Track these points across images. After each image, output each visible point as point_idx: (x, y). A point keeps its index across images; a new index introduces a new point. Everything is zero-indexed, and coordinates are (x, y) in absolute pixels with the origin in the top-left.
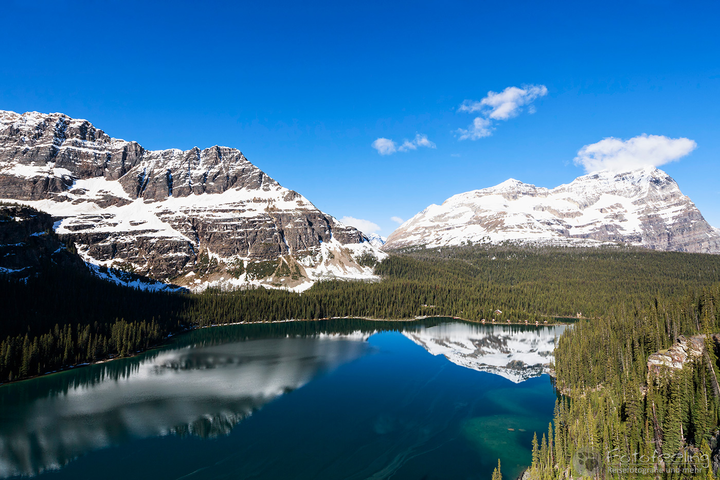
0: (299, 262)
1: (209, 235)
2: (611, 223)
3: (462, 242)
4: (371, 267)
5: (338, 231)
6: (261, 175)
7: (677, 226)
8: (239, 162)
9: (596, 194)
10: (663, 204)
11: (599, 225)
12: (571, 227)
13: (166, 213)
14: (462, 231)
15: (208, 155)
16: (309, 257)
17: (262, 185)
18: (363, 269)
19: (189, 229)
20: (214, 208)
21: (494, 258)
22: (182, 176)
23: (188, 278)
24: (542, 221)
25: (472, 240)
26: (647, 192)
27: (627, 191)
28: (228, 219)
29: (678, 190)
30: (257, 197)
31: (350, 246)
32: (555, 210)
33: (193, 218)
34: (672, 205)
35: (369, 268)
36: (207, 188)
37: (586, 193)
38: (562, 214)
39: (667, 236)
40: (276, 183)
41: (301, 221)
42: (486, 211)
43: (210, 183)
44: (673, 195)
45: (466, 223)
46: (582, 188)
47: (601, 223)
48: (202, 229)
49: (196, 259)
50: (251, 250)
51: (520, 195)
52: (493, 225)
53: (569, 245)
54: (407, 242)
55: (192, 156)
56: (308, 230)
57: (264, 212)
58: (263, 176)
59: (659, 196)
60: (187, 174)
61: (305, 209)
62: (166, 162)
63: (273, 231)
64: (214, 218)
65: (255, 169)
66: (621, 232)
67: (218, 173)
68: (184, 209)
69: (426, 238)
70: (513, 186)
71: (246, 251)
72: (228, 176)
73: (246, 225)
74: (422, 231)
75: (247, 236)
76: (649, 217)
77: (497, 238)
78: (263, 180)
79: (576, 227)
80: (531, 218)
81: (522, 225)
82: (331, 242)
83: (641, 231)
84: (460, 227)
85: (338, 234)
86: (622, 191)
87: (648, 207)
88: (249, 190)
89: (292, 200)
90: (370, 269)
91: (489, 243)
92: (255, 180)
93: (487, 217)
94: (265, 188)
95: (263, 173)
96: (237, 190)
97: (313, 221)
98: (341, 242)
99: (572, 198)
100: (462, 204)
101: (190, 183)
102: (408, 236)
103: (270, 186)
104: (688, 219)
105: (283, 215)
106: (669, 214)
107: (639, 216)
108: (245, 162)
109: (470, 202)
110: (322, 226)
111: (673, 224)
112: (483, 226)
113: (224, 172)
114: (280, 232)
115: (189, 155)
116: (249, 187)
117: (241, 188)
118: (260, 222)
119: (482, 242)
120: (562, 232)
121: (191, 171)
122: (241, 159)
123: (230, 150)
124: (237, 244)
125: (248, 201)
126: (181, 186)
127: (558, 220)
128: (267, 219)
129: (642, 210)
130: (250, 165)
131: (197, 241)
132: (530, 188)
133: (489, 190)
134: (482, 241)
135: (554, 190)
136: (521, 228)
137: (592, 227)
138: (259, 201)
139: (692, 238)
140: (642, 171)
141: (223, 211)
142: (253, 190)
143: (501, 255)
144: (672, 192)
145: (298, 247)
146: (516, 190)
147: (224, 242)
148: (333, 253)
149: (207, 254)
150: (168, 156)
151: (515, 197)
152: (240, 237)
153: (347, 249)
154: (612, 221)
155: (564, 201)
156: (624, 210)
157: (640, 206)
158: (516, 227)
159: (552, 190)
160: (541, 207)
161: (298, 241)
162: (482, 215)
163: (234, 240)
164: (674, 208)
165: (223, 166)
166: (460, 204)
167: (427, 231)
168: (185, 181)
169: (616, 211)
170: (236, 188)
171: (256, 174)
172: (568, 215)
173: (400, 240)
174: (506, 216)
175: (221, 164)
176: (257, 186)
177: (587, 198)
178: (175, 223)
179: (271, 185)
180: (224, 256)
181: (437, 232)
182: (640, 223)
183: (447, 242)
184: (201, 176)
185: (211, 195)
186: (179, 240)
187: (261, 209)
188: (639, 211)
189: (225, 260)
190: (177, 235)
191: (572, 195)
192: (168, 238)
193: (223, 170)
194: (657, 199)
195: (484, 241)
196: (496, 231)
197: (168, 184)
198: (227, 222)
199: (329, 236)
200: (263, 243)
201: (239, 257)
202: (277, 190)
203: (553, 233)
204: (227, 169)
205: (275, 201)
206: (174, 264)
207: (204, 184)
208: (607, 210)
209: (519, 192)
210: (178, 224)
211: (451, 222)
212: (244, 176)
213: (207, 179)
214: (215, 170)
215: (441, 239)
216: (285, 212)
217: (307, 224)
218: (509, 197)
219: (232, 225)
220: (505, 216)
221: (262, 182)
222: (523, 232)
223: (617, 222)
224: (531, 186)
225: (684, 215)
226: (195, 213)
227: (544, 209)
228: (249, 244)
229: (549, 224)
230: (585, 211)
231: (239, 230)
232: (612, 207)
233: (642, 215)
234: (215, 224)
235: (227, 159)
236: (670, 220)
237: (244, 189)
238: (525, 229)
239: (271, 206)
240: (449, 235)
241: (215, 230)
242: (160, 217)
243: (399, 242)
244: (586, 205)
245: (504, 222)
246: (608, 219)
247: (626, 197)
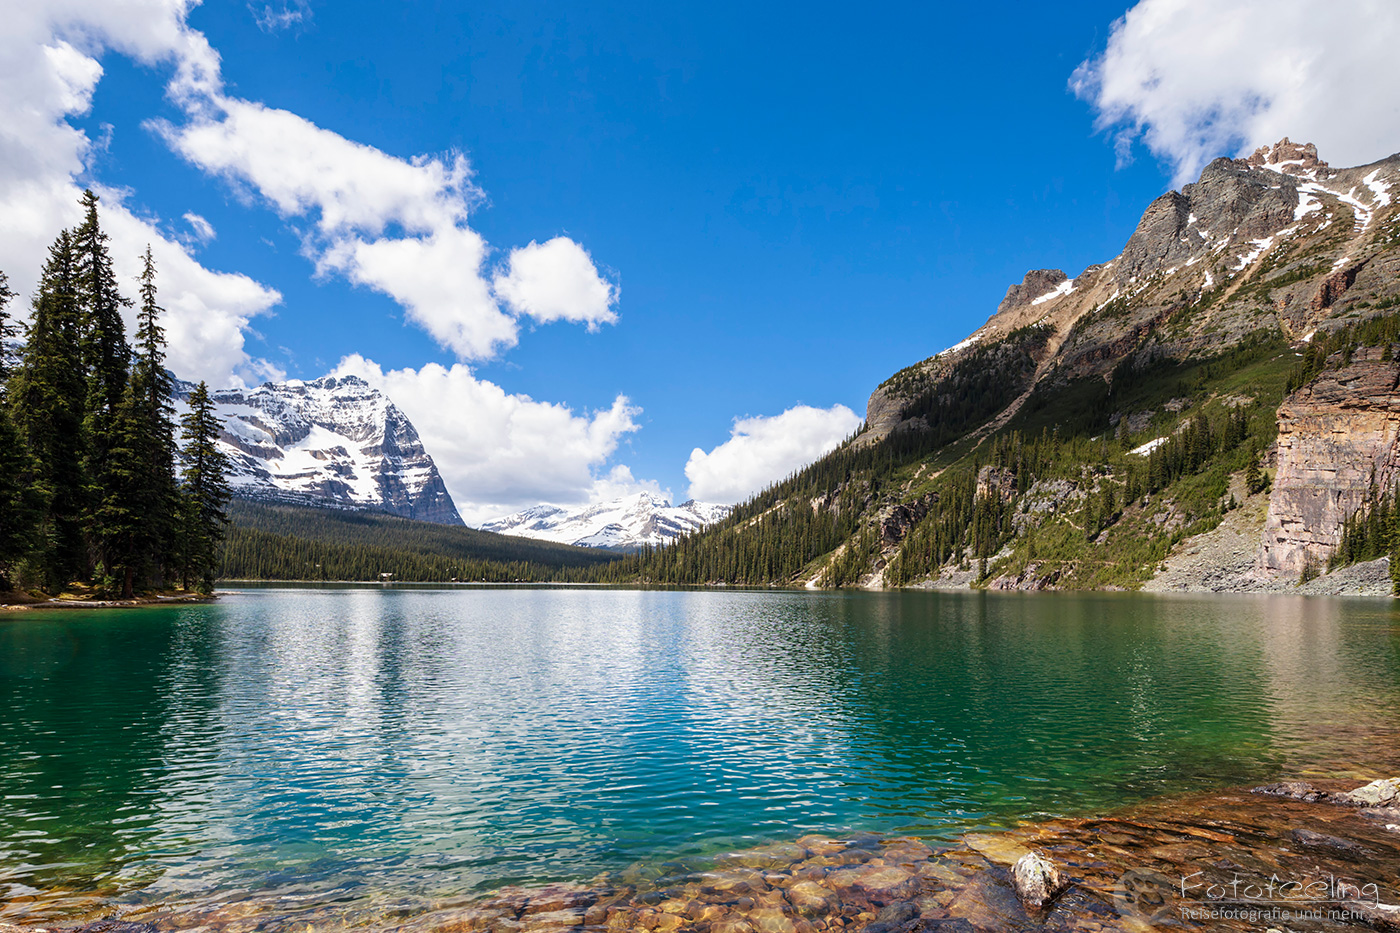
2: (337, 479)
7: (421, 497)
9: (303, 423)
10: (403, 461)
11: (318, 479)
12: (268, 475)
26: (383, 438)
27: (352, 430)
34: (416, 465)
38: (247, 446)
44: (416, 450)
46: (277, 405)
47: (321, 476)
59: (398, 447)
66: (353, 497)
76: (387, 477)
79: (280, 476)
83: (379, 499)
86: (344, 427)
87: (384, 461)
99: (259, 419)
104: (433, 490)
106: (411, 478)
107: (373, 474)
111: (417, 494)
127: (244, 457)
129: (376, 465)
137: (307, 481)
144: (414, 444)
154: (336, 475)
156: (350, 460)
157: (373, 458)
164: (416, 470)
169: (340, 459)
172: (259, 451)
177: (287, 425)
182: (376, 485)
188: (373, 465)
191: (259, 414)
194: (396, 451)
208: (327, 455)
225: (429, 482)
230: (289, 451)
232: (333, 451)
233: (377, 473)
236: (413, 486)
244: (287, 439)
246: (330, 471)
247: (350, 438)
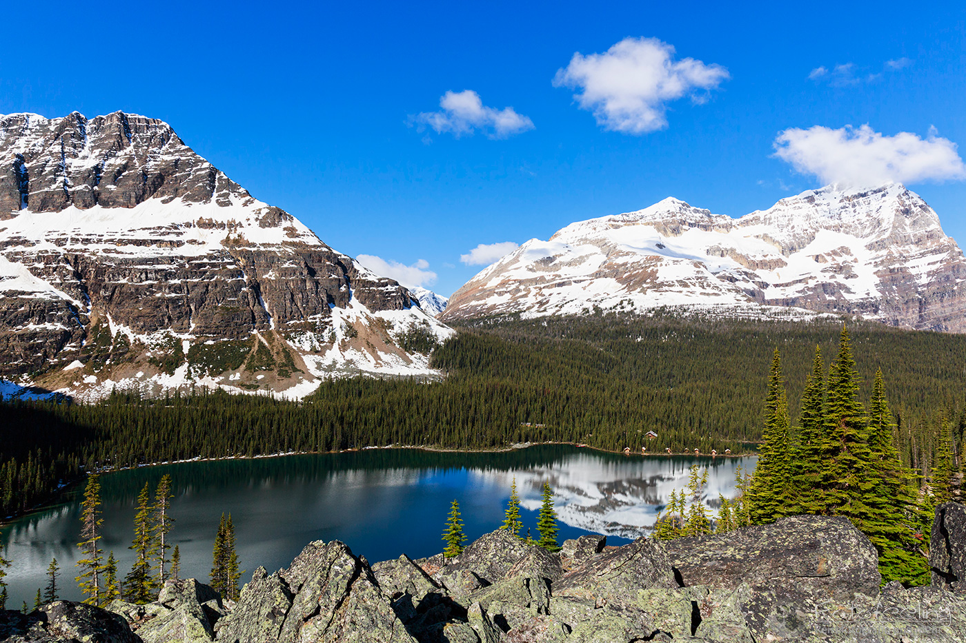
0: (290, 343)
1: (111, 289)
2: (832, 281)
3: (584, 309)
4: (425, 355)
5: (364, 286)
6: (212, 175)
7: (934, 288)
8: (167, 146)
9: (810, 230)
10: (914, 250)
11: (812, 284)
12: (767, 285)
13: (17, 244)
14: (584, 288)
15: (103, 130)
16: (309, 334)
17: (215, 194)
18: (412, 358)
19: (68, 277)
20: (118, 237)
21: (639, 340)
22: (47, 169)
23: (69, 372)
24: (721, 274)
25: (602, 306)
26: (890, 230)
27: (859, 227)
28: (150, 260)
29: (938, 227)
30: (206, 217)
31: (386, 315)
32: (742, 256)
33: (76, 256)
34: (928, 252)
35: (421, 355)
36: (103, 196)
37: (793, 227)
38: (754, 262)
39: (917, 304)
40: (242, 190)
41: (293, 266)
42: (627, 254)
43: (108, 186)
44: (930, 236)
45: (592, 275)
46: (787, 218)
47: (816, 280)
48: (96, 277)
49: (84, 336)
50: (196, 320)
51: (684, 227)
52: (637, 279)
53: (764, 318)
54: (486, 307)
55: (69, 131)
56: (308, 284)
57: (221, 247)
58: (217, 176)
59: (909, 236)
60: (59, 166)
61: (300, 242)
62: (12, 139)
63: (240, 285)
64: (120, 256)
65: (200, 161)
66: (847, 296)
67: (125, 167)
68: (55, 236)
69: (522, 300)
70: (674, 210)
71: (186, 321)
72: (145, 174)
73: (186, 272)
74: (513, 287)
75: (188, 293)
76: (892, 271)
77: (645, 302)
78: (217, 184)
79: (776, 286)
80: (702, 269)
81: (687, 281)
82: (351, 307)
83: (878, 295)
84: (581, 281)
85: (363, 292)
86: (851, 226)
87: (890, 254)
88: (190, 202)
89: (275, 225)
90: (423, 357)
91: (632, 312)
92: (201, 184)
93: (629, 265)
94: (222, 199)
95: (217, 171)
96: (164, 202)
97: (316, 266)
98: (369, 307)
99: (770, 235)
100: (585, 240)
101: (65, 184)
102: (488, 296)
103: (232, 197)
104: (952, 277)
105: (259, 253)
106: (922, 268)
107: (876, 269)
108: (179, 146)
109: (599, 237)
110: (333, 276)
111: (928, 285)
112: (620, 281)
113: (137, 164)
114: (252, 287)
115: (61, 128)
116: (187, 198)
117: (172, 199)
118: (213, 265)
119: (619, 309)
120: (752, 293)
121: (68, 161)
122: (170, 141)
123: (147, 122)
124: (167, 307)
125: (188, 225)
126: (46, 189)
127: (746, 273)
128: (226, 260)
129: (881, 259)
130: (189, 154)
131: (85, 300)
132: (701, 215)
133: (632, 215)
134: (618, 307)
135: (742, 220)
136: (686, 285)
137: (800, 286)
138: (210, 225)
139: (956, 308)
140: (883, 193)
141: (138, 243)
142: (197, 203)
143: (652, 333)
144: (928, 229)
145: (288, 315)
146: (678, 217)
147: (141, 304)
148: (356, 328)
149: (108, 327)
150: (15, 127)
151: (676, 231)
152: (173, 295)
153: (381, 320)
154: (832, 277)
155: (758, 239)
156: (852, 258)
157: (878, 253)
158: (676, 284)
159: (738, 220)
160: (719, 249)
161: (288, 305)
162: (620, 261)
163: (163, 299)
164: (931, 258)
165: (134, 153)
166: (582, 239)
167: (522, 287)
168: (54, 181)
169: (840, 260)
170: (163, 198)
171: (203, 172)
172: (764, 264)
173: (474, 303)
174: (661, 265)
175: (130, 149)
176: (206, 197)
177: (794, 235)
178: (36, 265)
179: (232, 194)
180: (141, 331)
181: (540, 289)
182: (877, 281)
183: (558, 308)
184: (89, 172)
185: (111, 211)
186: (47, 298)
187: (213, 241)
188: (877, 260)
189: (144, 338)
190: (43, 289)
191: (771, 230)
192: (23, 293)
193: (135, 161)
194: (906, 241)
195: (622, 308)
196: (644, 291)
197: (18, 184)
198: (146, 264)
199: (347, 296)
200: (221, 307)
201: (174, 334)
202: (245, 205)
203: (739, 297)
204: (144, 160)
205: (241, 226)
206: (40, 346)
207: (96, 188)
208: (827, 258)
209: (683, 222)
210: (46, 265)
211: (565, 272)
212: (177, 174)
213: (101, 178)
214: (117, 161)
215: (547, 302)
216: (262, 249)
217: (305, 272)
218: (665, 231)
219: (157, 271)
220: (659, 264)
221: (214, 187)
222: (689, 294)
223: (840, 278)
224: (703, 212)
225: (946, 269)
226: (79, 246)
227: (725, 253)
228: (193, 308)
229: (732, 280)
230: (792, 259)
231: (172, 282)
232: (835, 253)
233: (880, 268)
234: (124, 267)
235: (142, 139)
236: (924, 276)
237: (178, 200)
238: (692, 288)
239: (232, 236)
240: (561, 297)
241: (123, 281)
242: (3, 252)
243: (472, 307)
244: (792, 248)
245: (657, 275)
246: (826, 274)
247: (857, 236)
